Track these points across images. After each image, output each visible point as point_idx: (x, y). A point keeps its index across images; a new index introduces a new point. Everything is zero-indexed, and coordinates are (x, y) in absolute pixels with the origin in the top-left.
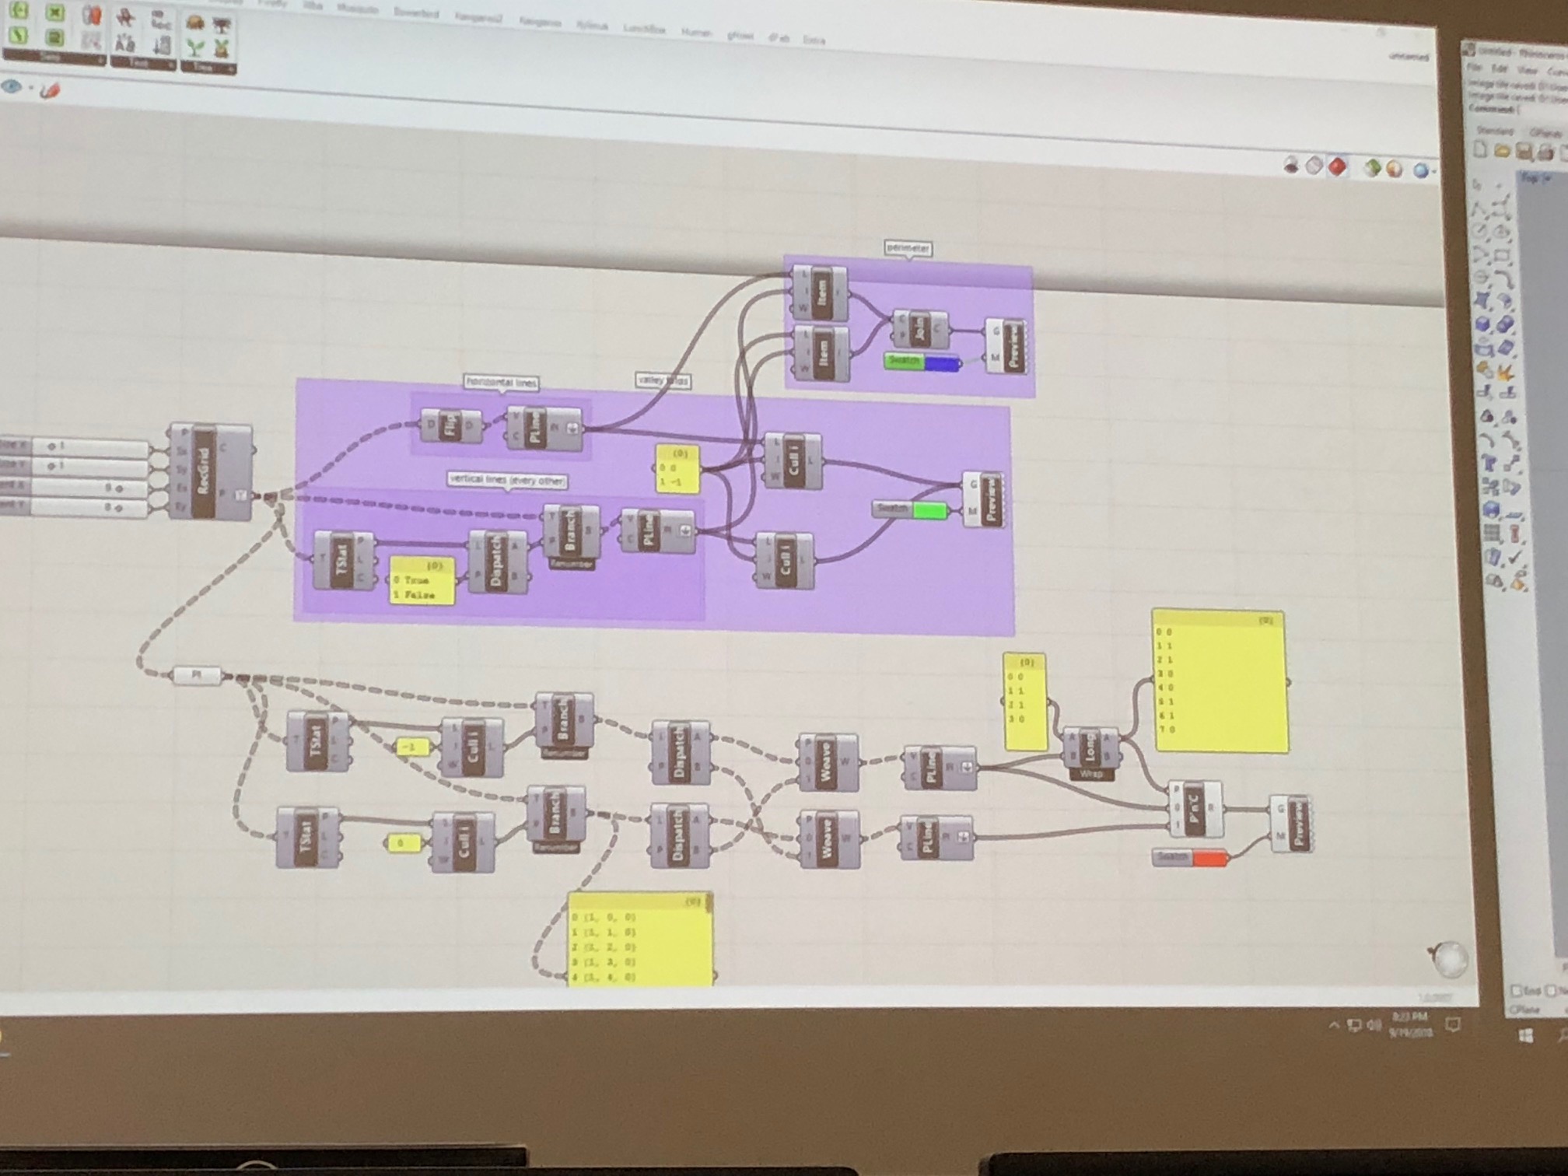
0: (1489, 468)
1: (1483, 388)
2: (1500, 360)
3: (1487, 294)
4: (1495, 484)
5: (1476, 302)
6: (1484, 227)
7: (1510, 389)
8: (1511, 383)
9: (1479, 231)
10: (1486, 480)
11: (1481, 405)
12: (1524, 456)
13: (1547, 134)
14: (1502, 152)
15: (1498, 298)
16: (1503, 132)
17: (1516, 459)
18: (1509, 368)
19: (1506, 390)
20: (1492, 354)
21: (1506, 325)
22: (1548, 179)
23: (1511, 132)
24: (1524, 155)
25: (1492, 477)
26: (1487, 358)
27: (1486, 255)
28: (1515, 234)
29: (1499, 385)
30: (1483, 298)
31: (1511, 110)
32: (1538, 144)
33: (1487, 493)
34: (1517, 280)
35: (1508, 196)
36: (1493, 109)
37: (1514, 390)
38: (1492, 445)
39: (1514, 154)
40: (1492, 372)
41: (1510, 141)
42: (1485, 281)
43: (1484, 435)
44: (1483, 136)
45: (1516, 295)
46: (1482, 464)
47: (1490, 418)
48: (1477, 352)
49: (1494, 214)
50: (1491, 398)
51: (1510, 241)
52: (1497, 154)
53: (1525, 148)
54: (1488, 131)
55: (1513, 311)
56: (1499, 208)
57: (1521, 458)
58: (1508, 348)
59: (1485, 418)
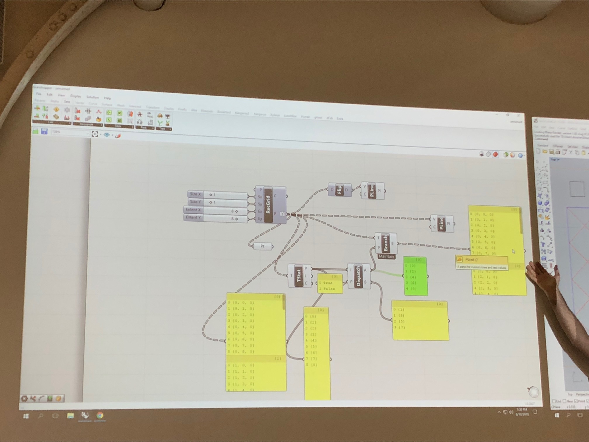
0: (543, 246)
1: (541, 222)
2: (545, 214)
3: (541, 194)
4: (545, 251)
5: (538, 196)
6: (540, 174)
7: (549, 222)
8: (548, 220)
9: (539, 175)
10: (542, 250)
11: (540, 227)
12: (553, 242)
13: (558, 147)
14: (545, 152)
15: (544, 195)
16: (545, 146)
17: (551, 243)
18: (548, 216)
19: (547, 223)
20: (543, 212)
21: (547, 203)
22: (558, 160)
23: (547, 146)
24: (552, 153)
25: (544, 248)
26: (542, 213)
27: (541, 182)
28: (549, 176)
29: (545, 221)
30: (540, 195)
31: (547, 139)
32: (556, 149)
33: (542, 253)
34: (550, 190)
35: (547, 165)
36: (541, 139)
37: (550, 223)
38: (544, 239)
39: (548, 152)
40: (543, 217)
41: (547, 148)
42: (540, 190)
43: (541, 236)
44: (540, 147)
45: (550, 194)
46: (540, 245)
47: (543, 231)
48: (539, 211)
49: (543, 170)
50: (543, 225)
51: (548, 178)
52: (543, 152)
53: (551, 150)
54: (541, 146)
55: (549, 199)
56: (544, 169)
57: (552, 243)
58: (548, 210)
59: (541, 231)
